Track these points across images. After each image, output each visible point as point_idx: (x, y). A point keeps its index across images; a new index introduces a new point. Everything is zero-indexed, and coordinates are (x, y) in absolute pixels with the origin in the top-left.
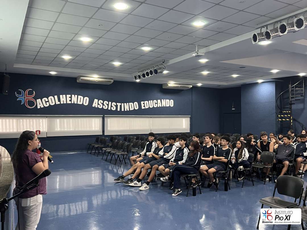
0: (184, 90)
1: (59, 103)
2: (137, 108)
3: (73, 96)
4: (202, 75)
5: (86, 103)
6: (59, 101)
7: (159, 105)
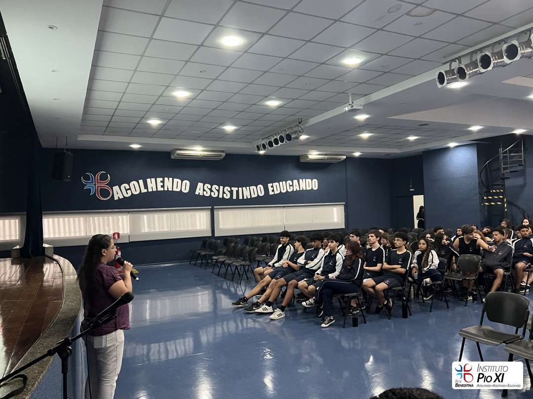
0: (332, 163)
1: (146, 191)
2: (263, 193)
3: (166, 179)
4: (360, 139)
5: (186, 190)
6: (145, 189)
7: (296, 188)
